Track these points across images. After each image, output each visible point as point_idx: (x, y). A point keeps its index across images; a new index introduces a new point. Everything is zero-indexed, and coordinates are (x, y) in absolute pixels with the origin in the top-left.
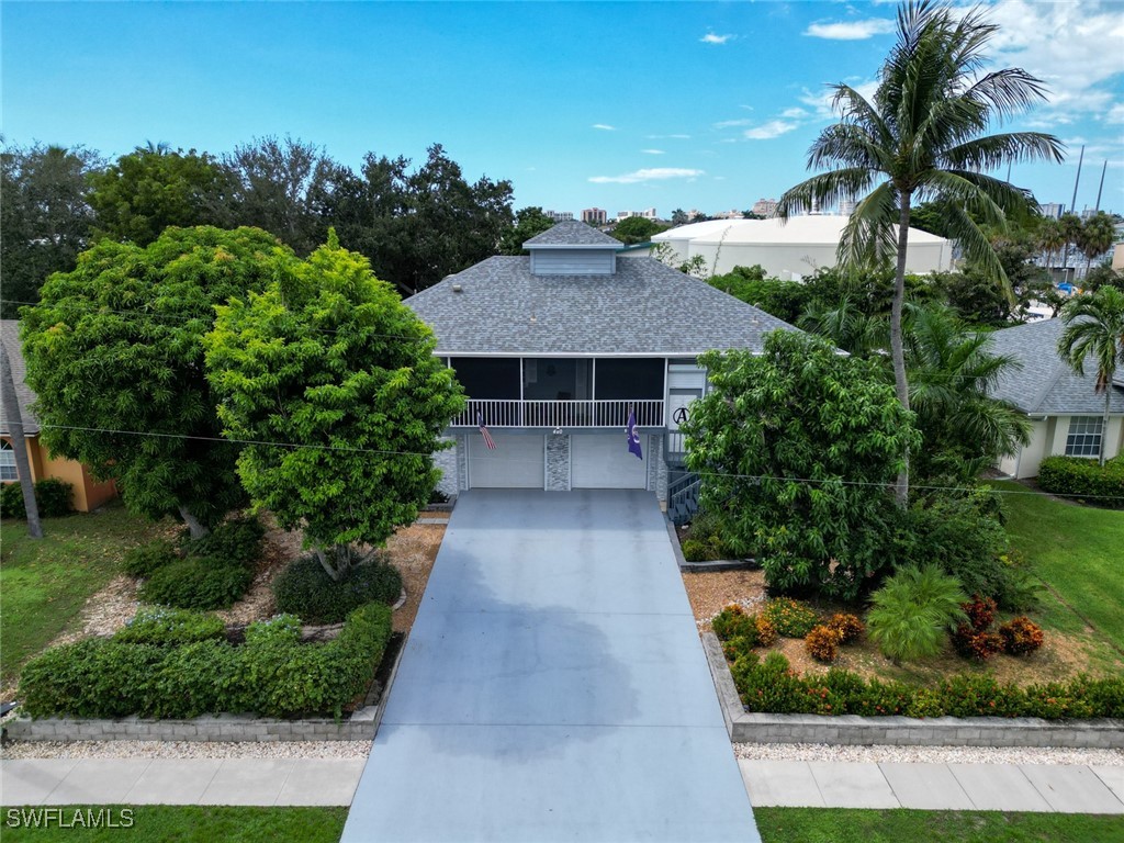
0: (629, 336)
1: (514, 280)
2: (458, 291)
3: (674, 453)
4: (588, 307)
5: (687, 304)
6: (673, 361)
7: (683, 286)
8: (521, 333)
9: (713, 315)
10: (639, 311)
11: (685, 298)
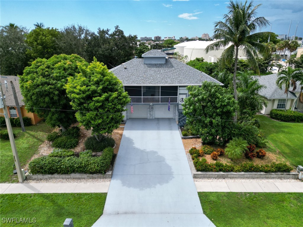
0: (169, 80)
1: (140, 65)
2: (126, 68)
3: (180, 109)
4: (159, 72)
5: (184, 71)
6: (180, 87)
7: (183, 66)
8: (142, 80)
9: (190, 75)
10: (171, 73)
11: (183, 70)
